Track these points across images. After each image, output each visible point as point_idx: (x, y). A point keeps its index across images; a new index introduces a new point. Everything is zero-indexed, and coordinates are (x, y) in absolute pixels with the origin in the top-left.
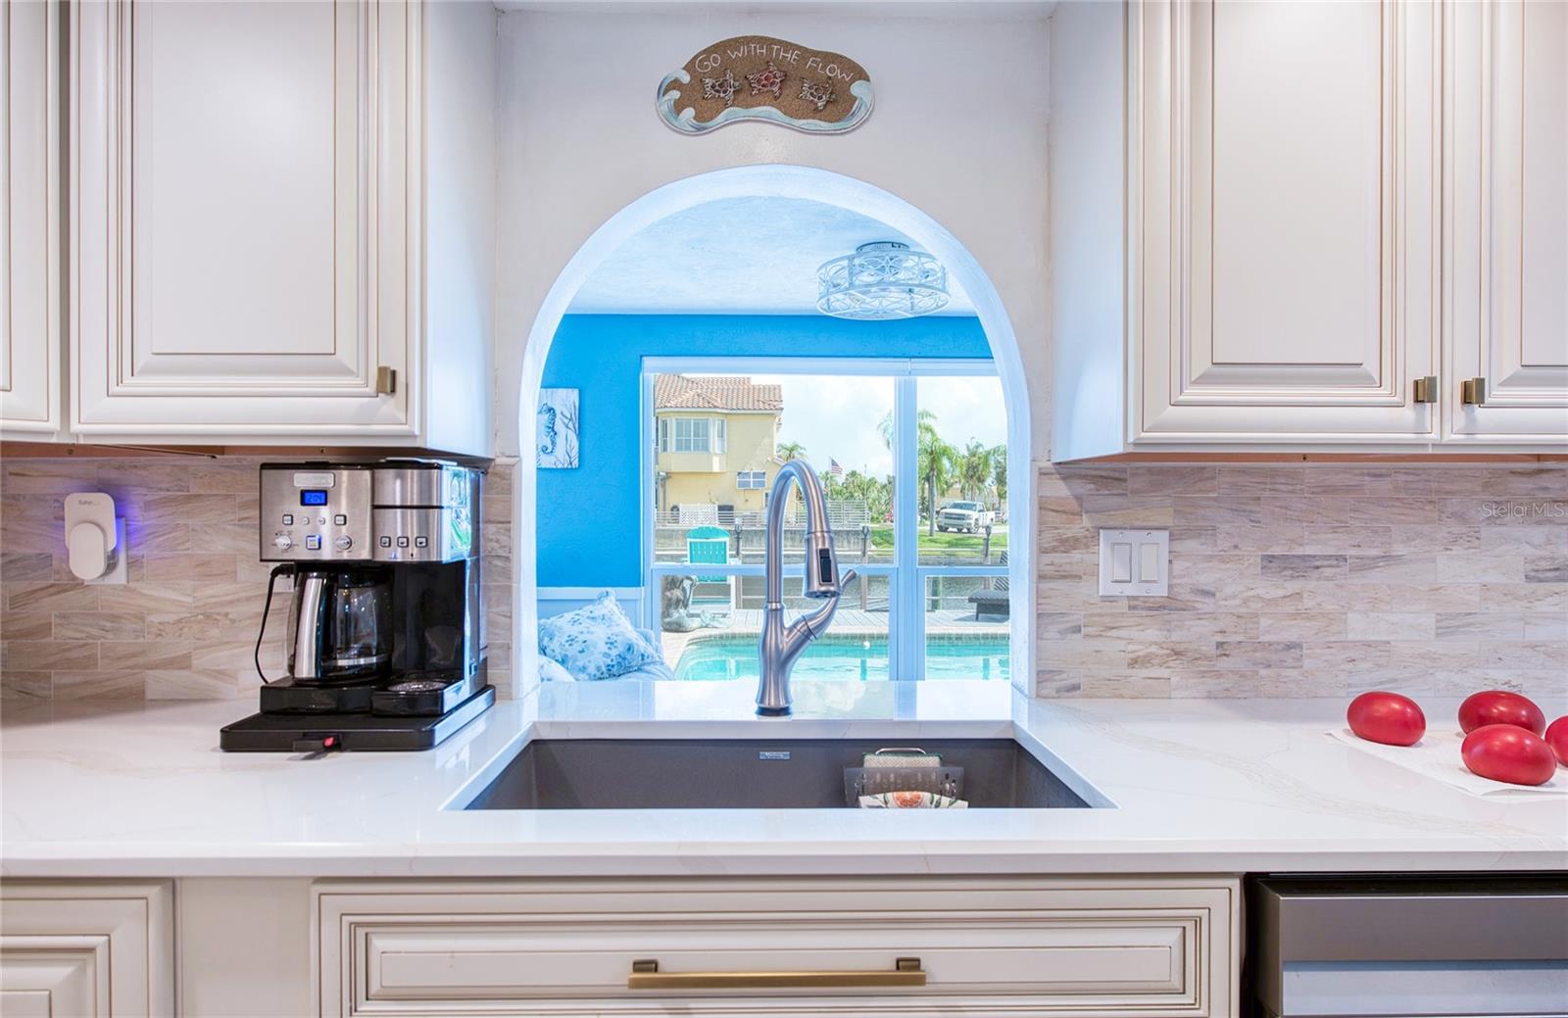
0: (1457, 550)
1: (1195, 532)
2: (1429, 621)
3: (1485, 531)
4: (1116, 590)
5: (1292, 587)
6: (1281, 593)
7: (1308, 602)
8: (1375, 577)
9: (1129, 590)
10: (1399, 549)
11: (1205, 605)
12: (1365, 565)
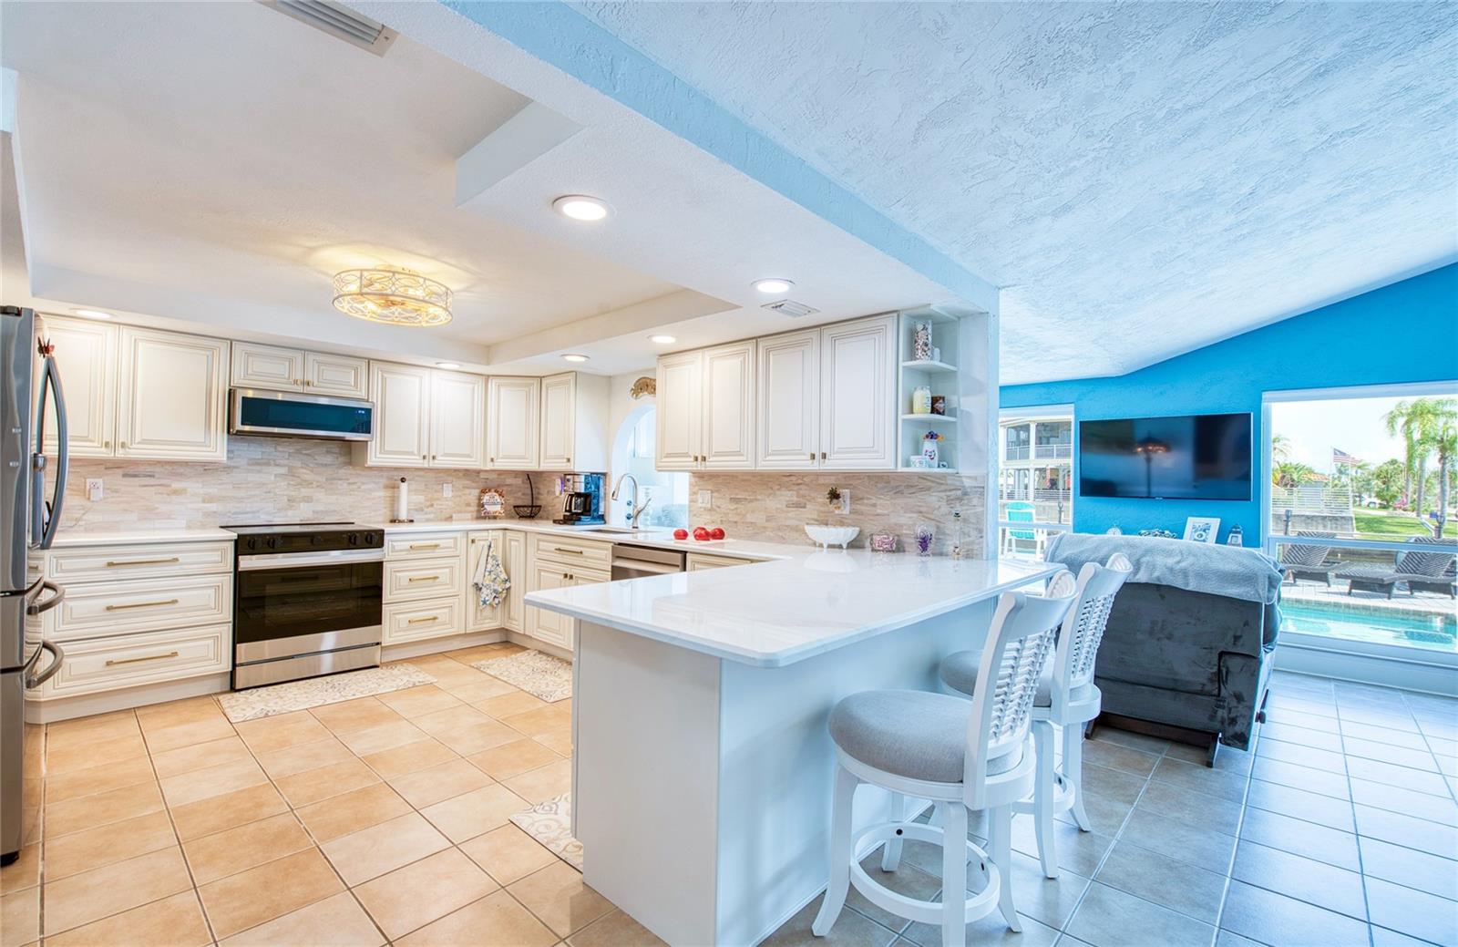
0: (771, 498)
1: (717, 491)
2: (765, 517)
3: (778, 492)
4: (700, 505)
5: (735, 506)
6: (732, 508)
7: (739, 511)
8: (753, 504)
9: (703, 505)
10: (758, 497)
11: (718, 510)
12: (751, 501)
